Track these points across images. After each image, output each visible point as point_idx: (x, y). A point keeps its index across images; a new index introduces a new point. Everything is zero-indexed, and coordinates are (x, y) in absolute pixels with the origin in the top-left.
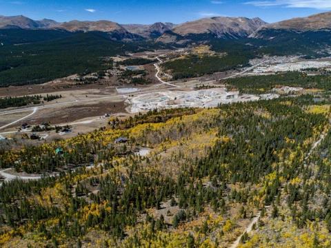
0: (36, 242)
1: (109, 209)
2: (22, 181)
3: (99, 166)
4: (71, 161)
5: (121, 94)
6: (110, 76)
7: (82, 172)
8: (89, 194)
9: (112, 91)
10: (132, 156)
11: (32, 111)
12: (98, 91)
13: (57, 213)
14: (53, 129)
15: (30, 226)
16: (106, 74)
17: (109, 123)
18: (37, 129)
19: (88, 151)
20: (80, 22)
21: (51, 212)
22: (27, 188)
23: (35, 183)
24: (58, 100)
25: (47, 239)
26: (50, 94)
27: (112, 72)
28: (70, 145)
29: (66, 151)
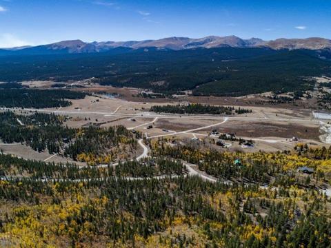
0: (199, 236)
1: (274, 239)
2: (201, 178)
3: (273, 189)
4: (246, 175)
5: (317, 119)
6: (309, 97)
7: (255, 190)
8: (256, 214)
9: (307, 114)
11: (223, 120)
12: (290, 112)
13: (223, 220)
14: (237, 140)
15: (198, 220)
16: (305, 95)
17: (296, 148)
18: (223, 137)
19: (266, 171)
21: (217, 216)
22: (204, 186)
23: (211, 184)
24: (248, 114)
25: (208, 239)
26: (242, 108)
27: (311, 93)
28: (249, 159)
29: (244, 164)
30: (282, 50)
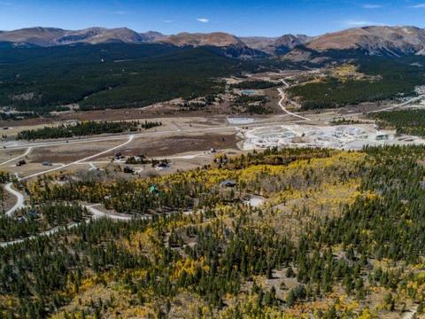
0: (120, 294)
1: (207, 268)
2: (110, 219)
3: (198, 213)
4: (166, 203)
5: (232, 125)
6: (221, 101)
7: (178, 218)
8: (184, 246)
9: (222, 121)
10: (241, 205)
11: (128, 140)
12: (204, 120)
13: (146, 264)
14: (150, 162)
15: (115, 274)
16: (216, 99)
17: (215, 161)
18: (131, 161)
19: (188, 193)
20: (189, 35)
21: (139, 261)
22: (116, 229)
23: (125, 224)
24: (158, 128)
25: (132, 293)
26: (149, 121)
27: (224, 97)
28: (167, 183)
29: (161, 190)
30: (186, 47)
